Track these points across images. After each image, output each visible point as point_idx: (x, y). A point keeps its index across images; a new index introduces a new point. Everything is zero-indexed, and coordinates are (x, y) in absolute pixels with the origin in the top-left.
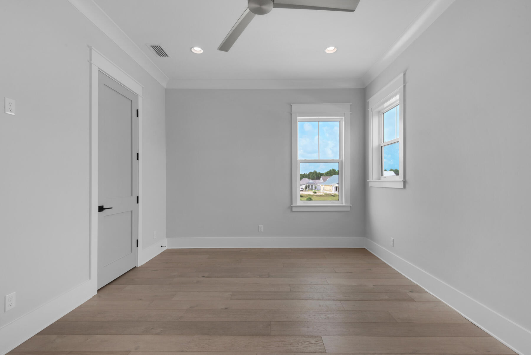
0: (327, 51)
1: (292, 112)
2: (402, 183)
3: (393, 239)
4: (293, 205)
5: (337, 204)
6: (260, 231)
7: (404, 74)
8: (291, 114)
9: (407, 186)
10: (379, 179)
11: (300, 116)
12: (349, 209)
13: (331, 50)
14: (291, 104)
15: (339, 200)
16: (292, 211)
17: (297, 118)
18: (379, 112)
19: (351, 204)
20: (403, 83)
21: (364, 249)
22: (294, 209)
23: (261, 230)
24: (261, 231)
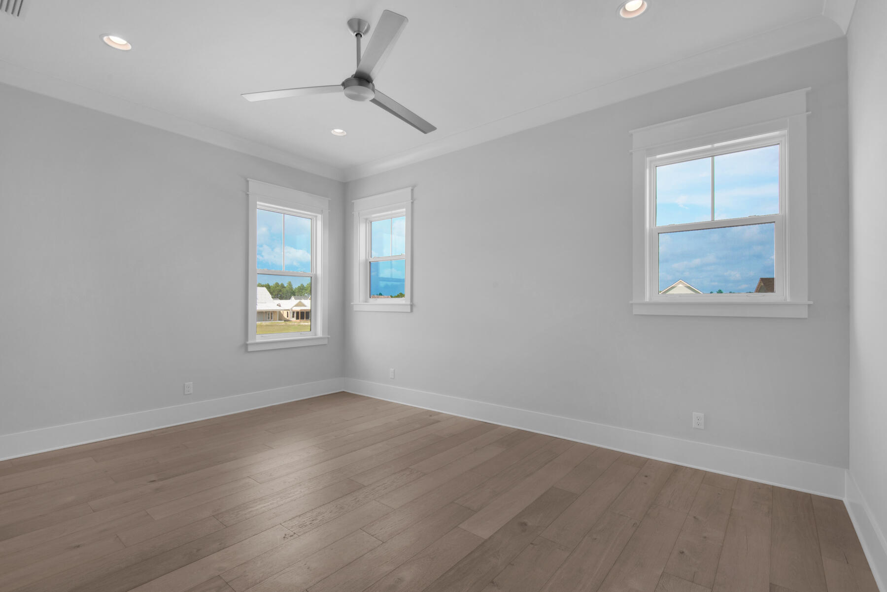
0: (332, 132)
1: (248, 192)
2: (409, 307)
3: (393, 369)
4: (250, 342)
5: (309, 336)
6: (186, 393)
7: (412, 190)
8: (248, 195)
9: (415, 309)
10: (366, 302)
11: (261, 201)
12: (326, 342)
13: (338, 131)
14: (248, 179)
15: (311, 330)
16: (246, 351)
17: (256, 205)
18: (366, 219)
19: (328, 335)
20: (410, 199)
21: (343, 392)
22: (250, 349)
23: (189, 391)
24: (189, 393)
